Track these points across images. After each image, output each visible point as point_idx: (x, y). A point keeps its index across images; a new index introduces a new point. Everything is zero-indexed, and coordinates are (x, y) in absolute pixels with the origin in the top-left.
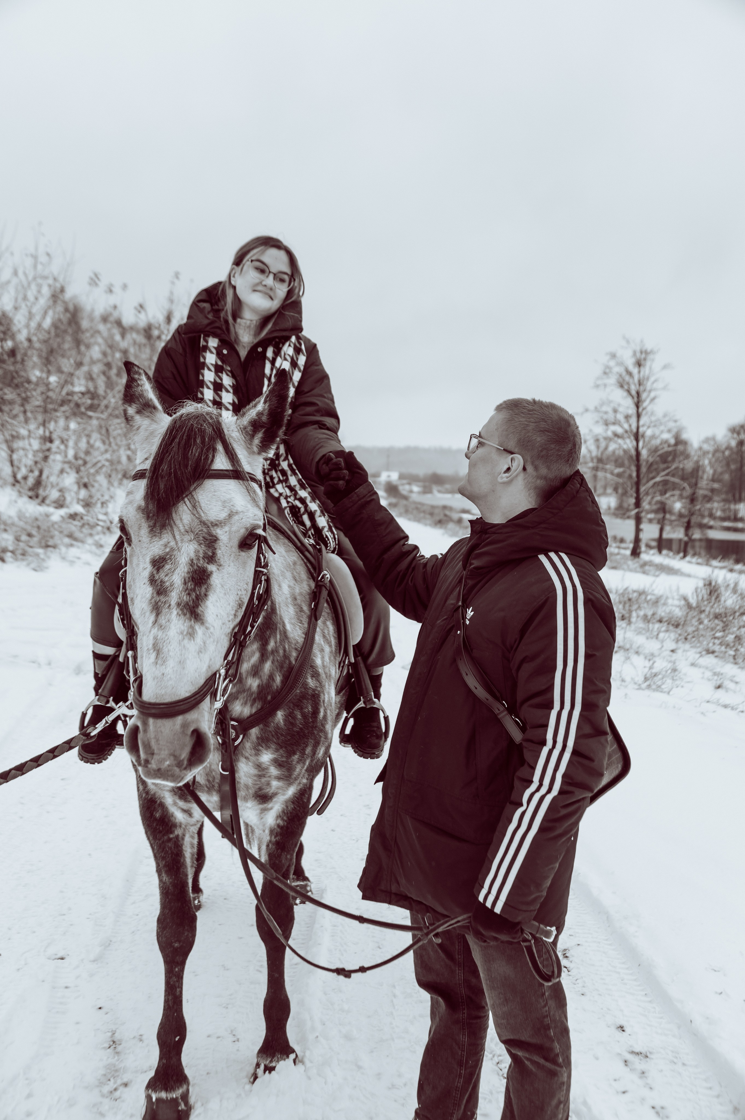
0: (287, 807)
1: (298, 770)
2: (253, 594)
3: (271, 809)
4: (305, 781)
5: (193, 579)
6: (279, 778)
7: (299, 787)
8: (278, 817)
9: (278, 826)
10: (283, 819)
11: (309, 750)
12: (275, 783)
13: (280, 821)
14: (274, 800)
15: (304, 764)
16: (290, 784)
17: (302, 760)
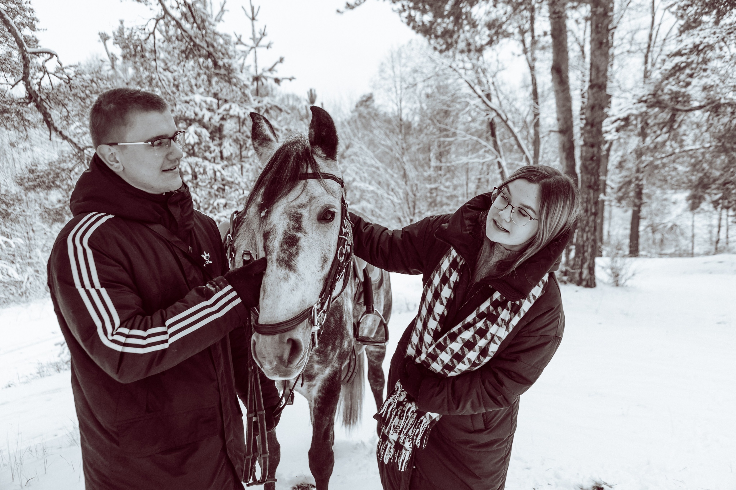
0: (325, 384)
1: (331, 356)
2: (337, 253)
3: (315, 385)
4: (336, 365)
5: (286, 242)
6: (319, 363)
7: (333, 370)
8: (320, 391)
9: (319, 397)
10: (322, 393)
11: (337, 342)
12: (316, 366)
13: (320, 394)
14: (317, 378)
15: (335, 352)
16: (326, 367)
17: (334, 349)
